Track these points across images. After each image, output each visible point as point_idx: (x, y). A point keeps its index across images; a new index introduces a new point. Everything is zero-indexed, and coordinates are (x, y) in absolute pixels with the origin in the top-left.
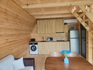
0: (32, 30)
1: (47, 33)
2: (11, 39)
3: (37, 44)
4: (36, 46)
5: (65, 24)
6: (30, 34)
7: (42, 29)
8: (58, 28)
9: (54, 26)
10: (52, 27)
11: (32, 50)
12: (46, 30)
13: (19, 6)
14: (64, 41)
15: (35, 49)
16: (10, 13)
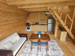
0: (27, 18)
1: (35, 20)
2: (15, 24)
3: (30, 26)
4: (30, 27)
5: (46, 15)
6: (26, 20)
7: (33, 18)
8: (42, 17)
9: (39, 16)
10: (38, 17)
11: (28, 29)
12: (35, 18)
13: (16, 8)
14: (45, 25)
15: (29, 29)
16: (12, 13)
